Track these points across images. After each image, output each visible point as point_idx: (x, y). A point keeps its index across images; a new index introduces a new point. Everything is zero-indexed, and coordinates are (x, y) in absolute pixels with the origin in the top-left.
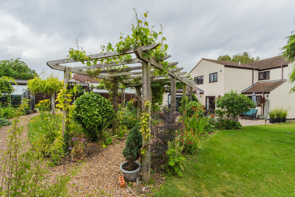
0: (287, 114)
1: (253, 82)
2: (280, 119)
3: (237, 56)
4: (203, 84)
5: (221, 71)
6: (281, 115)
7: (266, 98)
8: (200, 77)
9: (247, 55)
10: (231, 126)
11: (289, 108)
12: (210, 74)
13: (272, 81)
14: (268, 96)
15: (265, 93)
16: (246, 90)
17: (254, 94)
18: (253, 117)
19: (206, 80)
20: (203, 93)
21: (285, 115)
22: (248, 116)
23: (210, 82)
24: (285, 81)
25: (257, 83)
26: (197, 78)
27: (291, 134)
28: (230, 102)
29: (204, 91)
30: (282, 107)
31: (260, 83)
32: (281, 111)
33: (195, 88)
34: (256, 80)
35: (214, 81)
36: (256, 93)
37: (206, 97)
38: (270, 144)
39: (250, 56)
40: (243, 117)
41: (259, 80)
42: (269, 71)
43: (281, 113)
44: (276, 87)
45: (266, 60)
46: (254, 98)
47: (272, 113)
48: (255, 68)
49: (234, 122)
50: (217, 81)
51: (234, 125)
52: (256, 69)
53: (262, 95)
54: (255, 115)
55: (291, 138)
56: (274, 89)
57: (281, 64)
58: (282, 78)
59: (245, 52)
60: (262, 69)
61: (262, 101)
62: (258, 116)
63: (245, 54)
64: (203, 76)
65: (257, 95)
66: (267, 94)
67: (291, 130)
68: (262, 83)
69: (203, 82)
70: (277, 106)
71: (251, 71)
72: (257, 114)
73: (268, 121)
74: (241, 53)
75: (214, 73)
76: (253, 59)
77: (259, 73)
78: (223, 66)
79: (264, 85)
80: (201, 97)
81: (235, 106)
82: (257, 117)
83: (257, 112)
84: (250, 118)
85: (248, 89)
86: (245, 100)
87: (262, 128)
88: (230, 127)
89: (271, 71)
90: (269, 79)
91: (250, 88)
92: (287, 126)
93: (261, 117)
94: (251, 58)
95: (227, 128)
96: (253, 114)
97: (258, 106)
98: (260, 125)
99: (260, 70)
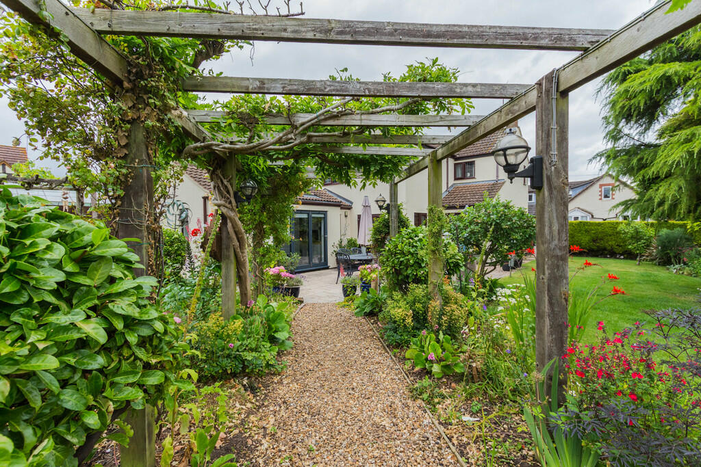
1: (447, 183)
13: (481, 184)
20: (349, 208)
24: (502, 183)
25: (454, 185)
29: (352, 203)
31: (459, 185)
34: (451, 180)
41: (456, 179)
42: (473, 162)
44: (495, 195)
58: (497, 176)
60: (461, 156)
68: (462, 185)
77: (455, 165)
80: (346, 216)
89: (478, 161)
90: (474, 178)
99: (456, 159)
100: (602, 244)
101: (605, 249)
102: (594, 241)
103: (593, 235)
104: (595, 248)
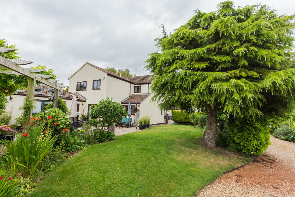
0: (150, 121)
1: (130, 94)
2: (146, 125)
3: (121, 70)
4: (86, 90)
5: (104, 79)
6: (146, 122)
7: (138, 108)
8: (83, 83)
9: (128, 72)
10: (104, 137)
11: (151, 116)
12: (93, 81)
13: (142, 94)
14: (139, 106)
15: (137, 103)
16: (124, 100)
17: (129, 104)
18: (128, 125)
19: (89, 86)
20: (85, 101)
21: (149, 122)
22: (125, 124)
23: (93, 89)
24: (149, 95)
25: (133, 95)
26: (80, 84)
27: (151, 139)
28: (103, 110)
29: (86, 99)
30: (148, 115)
31: (135, 95)
32: (147, 119)
33: (78, 94)
34: (132, 93)
35: (97, 89)
36: (131, 103)
37: (89, 105)
38: (134, 155)
39: (130, 73)
40: (121, 125)
41: (135, 92)
42: (141, 86)
43: (147, 121)
44: (144, 99)
45: (139, 77)
46: (130, 108)
47: (141, 121)
48: (132, 81)
49: (108, 133)
50: (100, 89)
51: (108, 136)
52: (132, 83)
53: (135, 105)
54: (130, 123)
55: (151, 143)
56: (143, 100)
57: (148, 82)
58: (148, 92)
59: (127, 69)
60: (137, 83)
61: (135, 110)
62: (132, 123)
63: (127, 70)
64: (86, 82)
65: (132, 105)
66: (139, 105)
67: (151, 135)
68: (136, 95)
69: (86, 89)
70: (144, 115)
71: (129, 83)
72: (132, 122)
73: (138, 128)
74: (124, 69)
75: (98, 80)
76: (132, 76)
77: (134, 86)
78: (106, 74)
79: (138, 97)
80: (83, 105)
81: (108, 115)
82: (131, 125)
83: (131, 120)
84: (126, 126)
85: (126, 99)
86: (118, 108)
87: (132, 136)
88: (103, 139)
89: (142, 86)
90: (141, 92)
91: (128, 98)
92: (150, 131)
93: (134, 125)
94: (130, 74)
95: (100, 141)
96: (128, 122)
97: (132, 115)
98: (132, 133)
99: (135, 84)
100: (188, 120)
101: (189, 122)
102: (186, 119)
103: (186, 117)
104: (186, 121)
